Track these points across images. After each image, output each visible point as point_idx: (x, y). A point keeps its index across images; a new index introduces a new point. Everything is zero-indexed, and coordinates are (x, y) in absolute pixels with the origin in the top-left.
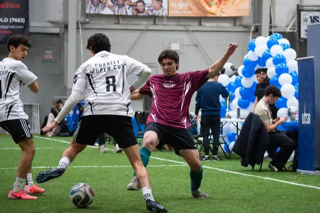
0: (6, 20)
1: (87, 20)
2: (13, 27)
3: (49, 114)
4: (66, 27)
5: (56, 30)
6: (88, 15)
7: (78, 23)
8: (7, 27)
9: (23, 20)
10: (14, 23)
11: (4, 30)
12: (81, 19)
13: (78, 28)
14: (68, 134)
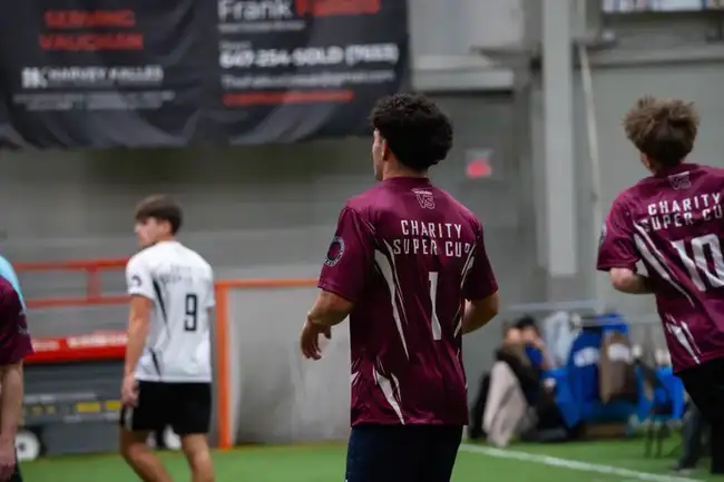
0: (335, 55)
1: (608, 36)
2: (359, 77)
3: (492, 366)
4: (536, 65)
5: (502, 79)
6: (610, 20)
7: (575, 50)
8: (337, 79)
9: (389, 52)
10: (362, 65)
11: (330, 88)
12: (587, 34)
13: (576, 66)
14: (560, 432)
